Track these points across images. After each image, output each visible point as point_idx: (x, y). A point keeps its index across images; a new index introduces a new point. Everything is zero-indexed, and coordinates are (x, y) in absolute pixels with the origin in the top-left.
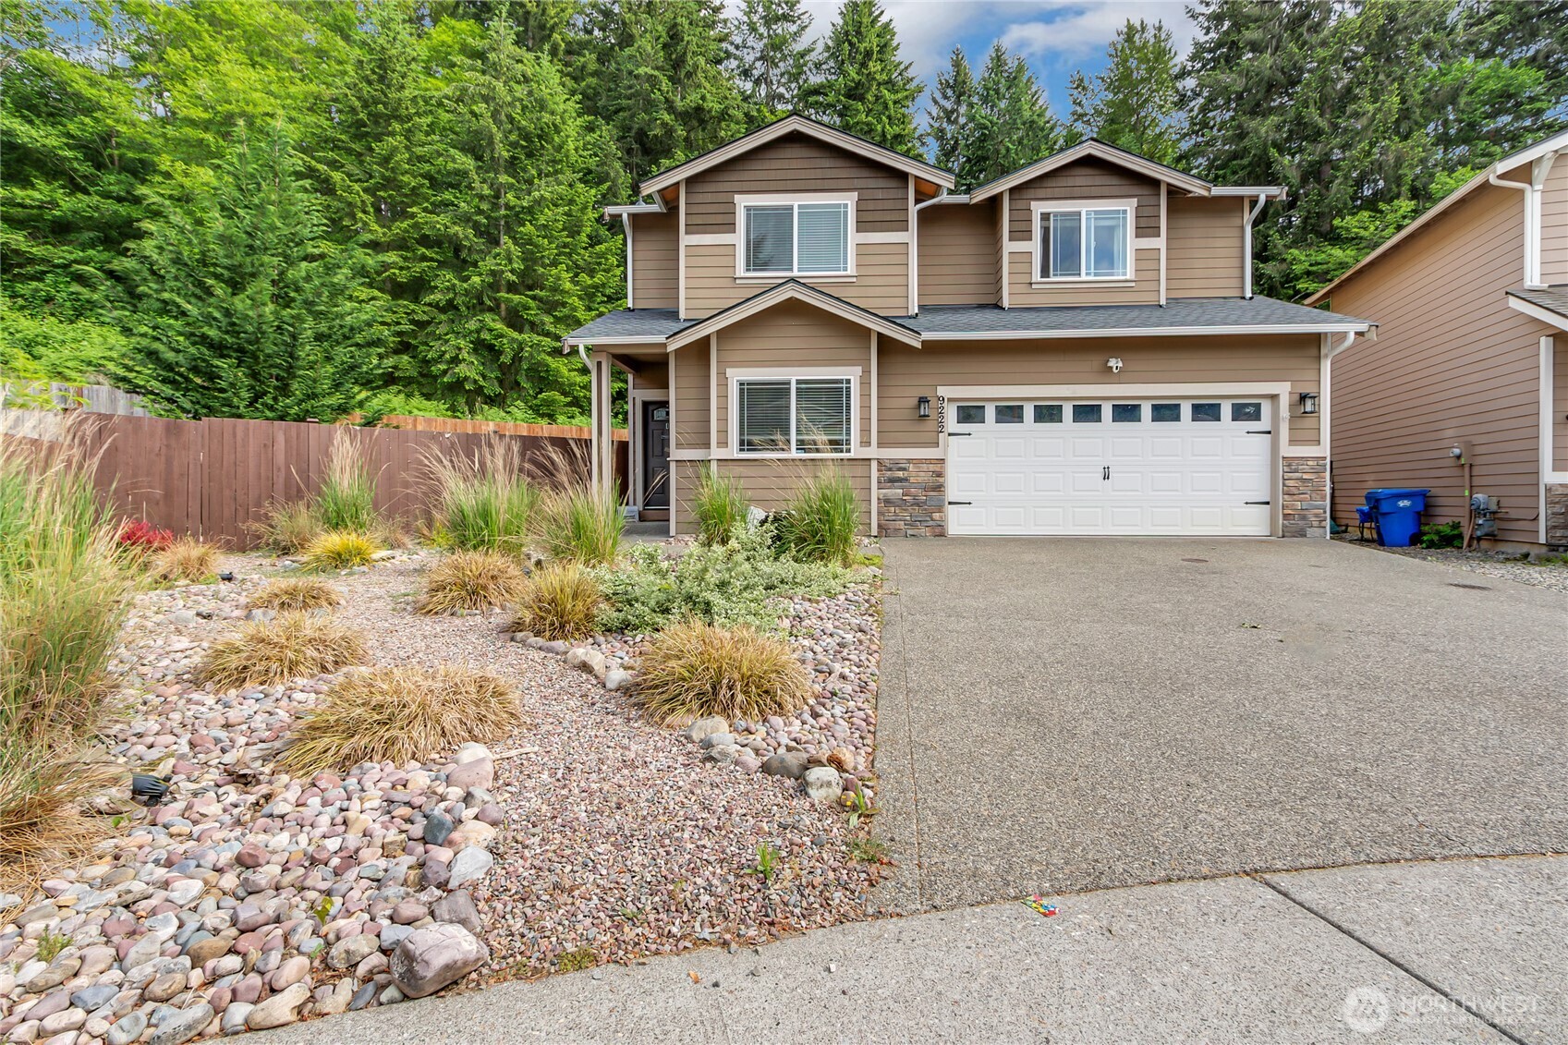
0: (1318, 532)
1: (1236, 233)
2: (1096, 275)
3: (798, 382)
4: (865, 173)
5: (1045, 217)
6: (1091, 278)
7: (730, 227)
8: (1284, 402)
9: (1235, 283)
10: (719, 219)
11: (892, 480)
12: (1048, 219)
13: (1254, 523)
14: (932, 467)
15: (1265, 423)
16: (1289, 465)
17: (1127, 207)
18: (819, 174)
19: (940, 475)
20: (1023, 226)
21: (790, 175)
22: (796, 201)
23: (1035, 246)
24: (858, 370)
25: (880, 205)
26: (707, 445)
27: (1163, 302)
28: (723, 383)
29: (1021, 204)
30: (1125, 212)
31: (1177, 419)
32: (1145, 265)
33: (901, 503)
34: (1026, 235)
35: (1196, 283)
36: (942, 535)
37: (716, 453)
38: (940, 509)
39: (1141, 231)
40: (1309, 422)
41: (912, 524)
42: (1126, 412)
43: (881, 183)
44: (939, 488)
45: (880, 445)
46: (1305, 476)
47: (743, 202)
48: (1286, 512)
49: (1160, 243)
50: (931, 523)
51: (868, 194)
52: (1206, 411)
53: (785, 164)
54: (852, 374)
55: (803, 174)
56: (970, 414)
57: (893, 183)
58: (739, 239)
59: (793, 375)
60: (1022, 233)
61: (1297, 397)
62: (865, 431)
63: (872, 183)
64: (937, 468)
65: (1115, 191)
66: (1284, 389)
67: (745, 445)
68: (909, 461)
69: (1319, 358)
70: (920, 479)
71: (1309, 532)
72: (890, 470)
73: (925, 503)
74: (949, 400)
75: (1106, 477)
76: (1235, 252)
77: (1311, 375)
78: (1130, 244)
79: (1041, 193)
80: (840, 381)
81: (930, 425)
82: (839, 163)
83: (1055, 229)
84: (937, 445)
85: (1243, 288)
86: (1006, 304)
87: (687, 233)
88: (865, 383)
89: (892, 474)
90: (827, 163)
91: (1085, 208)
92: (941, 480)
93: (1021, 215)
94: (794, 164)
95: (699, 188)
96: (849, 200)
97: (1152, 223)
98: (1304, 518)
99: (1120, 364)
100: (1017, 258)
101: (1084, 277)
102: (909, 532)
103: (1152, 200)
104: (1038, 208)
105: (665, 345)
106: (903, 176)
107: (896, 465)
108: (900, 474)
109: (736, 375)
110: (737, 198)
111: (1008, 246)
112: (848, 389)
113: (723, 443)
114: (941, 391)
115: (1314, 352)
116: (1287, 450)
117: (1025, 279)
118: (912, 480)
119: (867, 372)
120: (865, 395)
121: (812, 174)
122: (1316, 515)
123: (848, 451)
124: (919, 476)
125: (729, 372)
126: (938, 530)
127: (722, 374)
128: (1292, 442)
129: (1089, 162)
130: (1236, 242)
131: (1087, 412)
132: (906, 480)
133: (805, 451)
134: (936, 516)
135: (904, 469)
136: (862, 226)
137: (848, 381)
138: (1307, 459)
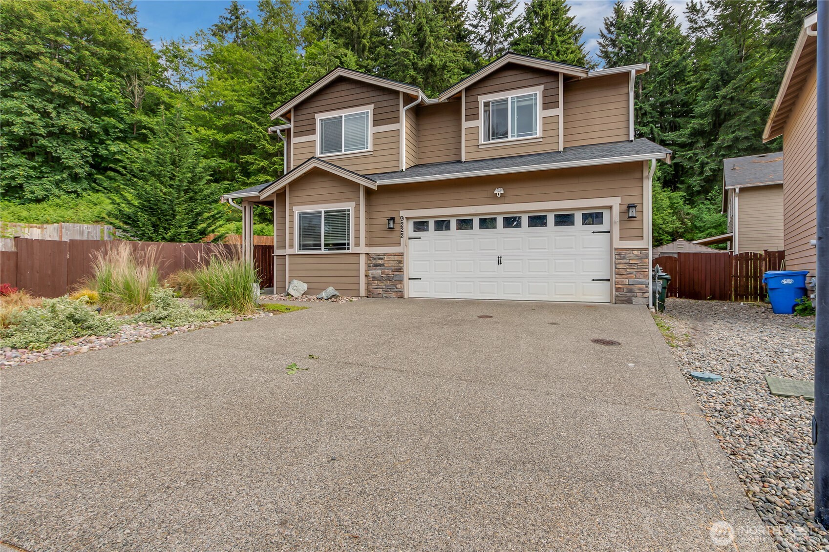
0: (642, 300)
1: (624, 98)
2: (518, 136)
3: (326, 212)
4: (377, 93)
5: (487, 104)
6: (516, 138)
7: (313, 131)
8: (616, 210)
9: (623, 131)
10: (308, 128)
11: (376, 265)
12: (489, 106)
13: (600, 294)
14: (396, 258)
15: (605, 227)
16: (620, 254)
17: (537, 92)
18: (355, 97)
19: (400, 262)
20: (473, 112)
21: (342, 99)
22: (343, 113)
23: (480, 123)
24: (353, 204)
25: (385, 110)
26: (284, 248)
27: (561, 149)
28: (292, 215)
29: (471, 99)
30: (536, 95)
31: (545, 224)
32: (550, 127)
33: (380, 279)
34: (475, 116)
35: (597, 135)
36: (402, 297)
37: (288, 251)
38: (401, 281)
39: (546, 106)
40: (635, 224)
41: (386, 291)
42: (511, 222)
43: (386, 97)
44: (400, 270)
45: (367, 245)
46: (631, 262)
47: (319, 117)
48: (617, 286)
49: (559, 111)
50: (396, 290)
51: (379, 105)
52: (564, 220)
53: (338, 94)
54: (350, 206)
55: (347, 98)
56: (421, 226)
57: (391, 97)
58: (317, 137)
59: (322, 208)
60: (473, 116)
61: (625, 207)
62: (357, 237)
63: (381, 98)
64: (399, 258)
65: (531, 82)
66: (616, 202)
67: (303, 246)
68: (385, 254)
69: (642, 178)
70: (390, 265)
71: (635, 300)
72: (375, 259)
73: (393, 278)
74: (407, 218)
75: (500, 263)
76: (624, 111)
77: (636, 191)
78: (540, 114)
79: (483, 90)
80: (345, 211)
81: (396, 234)
82: (364, 90)
83: (493, 111)
84: (399, 244)
85: (628, 134)
86: (463, 159)
87: (294, 137)
88: (357, 211)
89: (374, 261)
90: (358, 90)
91: (510, 96)
92: (401, 265)
93: (472, 105)
94: (343, 93)
95: (300, 113)
96: (369, 109)
97: (553, 99)
98: (630, 290)
99: (502, 192)
100: (470, 131)
101: (510, 139)
102: (385, 295)
103: (554, 85)
104: (482, 100)
105: (259, 197)
106: (397, 93)
107: (379, 257)
108: (380, 262)
109: (298, 210)
110: (316, 115)
111: (465, 125)
112: (349, 214)
113: (291, 246)
114: (403, 213)
115: (638, 175)
116: (619, 244)
117: (474, 143)
118: (386, 265)
119: (358, 205)
120: (357, 218)
121: (350, 98)
122: (640, 289)
123: (349, 249)
124: (389, 263)
125: (294, 208)
126: (399, 294)
127: (291, 209)
128: (622, 238)
129: (510, 67)
130: (623, 104)
131: (487, 223)
132: (383, 265)
133: (329, 249)
134: (399, 286)
135: (382, 259)
136: (376, 123)
137: (349, 210)
138: (633, 250)
